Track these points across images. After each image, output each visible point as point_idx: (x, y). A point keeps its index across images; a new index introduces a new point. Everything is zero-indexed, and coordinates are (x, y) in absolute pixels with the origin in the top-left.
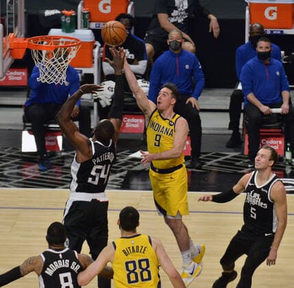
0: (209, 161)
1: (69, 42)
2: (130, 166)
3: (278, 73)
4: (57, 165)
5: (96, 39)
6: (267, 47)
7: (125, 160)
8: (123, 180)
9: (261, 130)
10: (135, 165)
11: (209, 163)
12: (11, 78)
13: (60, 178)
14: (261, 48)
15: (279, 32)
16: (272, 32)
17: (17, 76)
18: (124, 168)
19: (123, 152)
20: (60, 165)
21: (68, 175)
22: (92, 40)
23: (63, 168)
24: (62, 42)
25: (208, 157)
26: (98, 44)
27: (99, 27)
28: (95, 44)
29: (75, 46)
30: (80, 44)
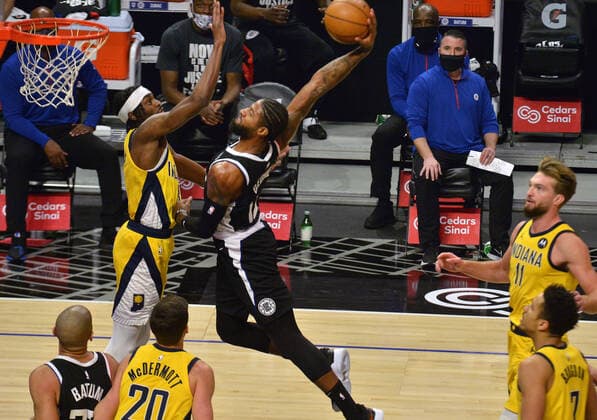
0: (336, 253)
1: (86, 32)
2: (192, 259)
3: (476, 97)
4: (58, 255)
5: (137, 28)
6: (457, 49)
7: (183, 248)
8: (178, 285)
9: (441, 200)
10: (202, 259)
11: (336, 257)
13: (62, 280)
14: (447, 48)
15: (464, 23)
16: (451, 21)
18: (180, 263)
19: (180, 235)
20: (66, 256)
21: (77, 275)
22: (128, 30)
23: (71, 261)
24: (75, 32)
25: (334, 246)
26: (139, 37)
27: (136, 7)
28: (134, 36)
29: (96, 38)
30: (106, 34)
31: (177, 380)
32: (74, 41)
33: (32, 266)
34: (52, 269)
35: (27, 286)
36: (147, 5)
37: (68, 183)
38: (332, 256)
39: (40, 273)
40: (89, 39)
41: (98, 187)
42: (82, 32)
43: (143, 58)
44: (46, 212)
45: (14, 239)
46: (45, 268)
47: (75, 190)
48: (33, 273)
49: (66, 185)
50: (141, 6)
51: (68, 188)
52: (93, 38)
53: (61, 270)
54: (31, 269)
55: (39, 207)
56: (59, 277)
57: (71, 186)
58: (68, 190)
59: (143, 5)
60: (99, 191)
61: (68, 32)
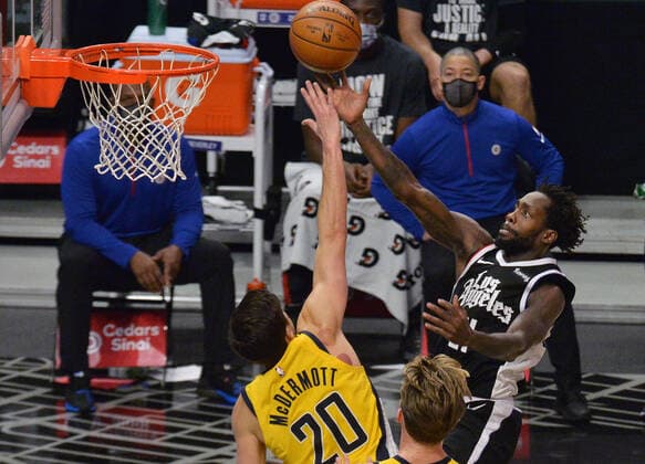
1: (185, 64)
4: (150, 405)
5: (261, 57)
12: (19, 163)
13: (156, 442)
17: (37, 157)
20: (160, 406)
21: (179, 435)
22: (247, 60)
23: (168, 414)
24: (167, 63)
26: (266, 70)
27: (267, 21)
28: (257, 69)
29: (200, 72)
30: (215, 66)
31: (328, 373)
32: (165, 77)
33: (109, 421)
34: (139, 426)
35: (104, 451)
36: (284, 19)
37: (163, 295)
39: (122, 432)
40: (188, 73)
41: (199, 299)
42: (177, 64)
43: (276, 98)
44: (130, 339)
45: (73, 379)
46: (130, 425)
47: (175, 306)
48: (113, 431)
49: (159, 298)
50: (275, 19)
51: (163, 302)
52: (195, 73)
53: (152, 427)
54: (109, 427)
55: (118, 332)
56: (149, 437)
57: (168, 298)
58: (163, 306)
59: (277, 18)
60: (200, 306)
61: (156, 64)
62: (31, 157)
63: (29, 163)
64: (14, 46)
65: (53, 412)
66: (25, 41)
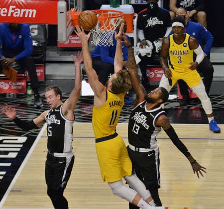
1: (115, 15)
5: (135, 12)
11: (220, 103)
12: (73, 42)
22: (132, 13)
24: (110, 14)
25: (219, 98)
28: (135, 15)
29: (119, 17)
30: (123, 15)
32: (110, 18)
36: (142, 2)
38: (218, 102)
40: (116, 17)
42: (113, 15)
50: (139, 2)
61: (107, 15)
62: (76, 40)
63: (75, 42)
64: (70, 11)
65: (82, 107)
66: (73, 10)
